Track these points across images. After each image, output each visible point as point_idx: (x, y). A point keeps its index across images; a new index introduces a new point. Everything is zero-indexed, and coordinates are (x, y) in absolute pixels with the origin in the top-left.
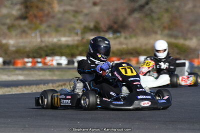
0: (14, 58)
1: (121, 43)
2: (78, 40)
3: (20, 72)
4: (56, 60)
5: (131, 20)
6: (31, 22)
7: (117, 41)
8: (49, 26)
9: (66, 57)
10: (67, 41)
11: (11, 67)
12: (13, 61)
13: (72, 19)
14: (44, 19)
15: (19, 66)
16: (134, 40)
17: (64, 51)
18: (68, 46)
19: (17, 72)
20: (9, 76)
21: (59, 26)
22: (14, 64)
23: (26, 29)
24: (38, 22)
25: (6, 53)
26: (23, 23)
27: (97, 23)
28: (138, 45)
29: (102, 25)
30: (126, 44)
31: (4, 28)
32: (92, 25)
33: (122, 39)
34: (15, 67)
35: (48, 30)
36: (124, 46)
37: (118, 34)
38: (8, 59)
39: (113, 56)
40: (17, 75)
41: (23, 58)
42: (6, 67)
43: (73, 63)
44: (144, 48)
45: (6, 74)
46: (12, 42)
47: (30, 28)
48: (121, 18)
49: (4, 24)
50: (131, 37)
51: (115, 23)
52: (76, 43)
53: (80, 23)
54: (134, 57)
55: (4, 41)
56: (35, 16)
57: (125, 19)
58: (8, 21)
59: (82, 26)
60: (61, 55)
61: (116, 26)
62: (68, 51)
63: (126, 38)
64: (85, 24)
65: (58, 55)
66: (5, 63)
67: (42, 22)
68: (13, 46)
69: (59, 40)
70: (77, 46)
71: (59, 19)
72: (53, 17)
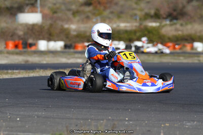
0: (75, 42)
1: (177, 30)
2: (136, 26)
3: (80, 55)
4: (115, 45)
5: (189, 8)
6: (95, 8)
7: (173, 28)
8: (112, 13)
9: (125, 41)
10: (126, 26)
11: (72, 50)
12: (73, 45)
13: (135, 6)
14: (108, 5)
15: (80, 49)
16: (189, 27)
17: (122, 36)
18: (126, 32)
19: (77, 55)
20: (69, 59)
21: (122, 12)
22: (75, 47)
23: (90, 14)
24: (102, 8)
25: (67, 37)
26: (88, 9)
27: (157, 10)
28: (193, 32)
29: (162, 12)
30: (182, 31)
31: (69, 14)
32: (152, 12)
33: (178, 26)
34: (75, 50)
35: (110, 16)
36: (180, 33)
37: (175, 21)
38: (69, 43)
39: (168, 42)
40: (77, 58)
41: (83, 42)
42: (67, 50)
43: (131, 47)
44: (198, 34)
45: (66, 57)
46: (73, 27)
47: (94, 14)
48: (180, 6)
49: (69, 10)
50: (186, 24)
51: (175, 10)
52: (134, 28)
53: (141, 10)
54: (189, 43)
55: (66, 26)
56: (99, 3)
57: (184, 7)
58: (74, 7)
59: (143, 13)
60: (120, 39)
61: (175, 13)
62: (126, 36)
63: (182, 25)
64: (146, 11)
65: (116, 40)
66: (66, 46)
67: (105, 8)
68: (75, 30)
69: (118, 26)
70: (135, 32)
71: (122, 6)
72: (116, 4)
